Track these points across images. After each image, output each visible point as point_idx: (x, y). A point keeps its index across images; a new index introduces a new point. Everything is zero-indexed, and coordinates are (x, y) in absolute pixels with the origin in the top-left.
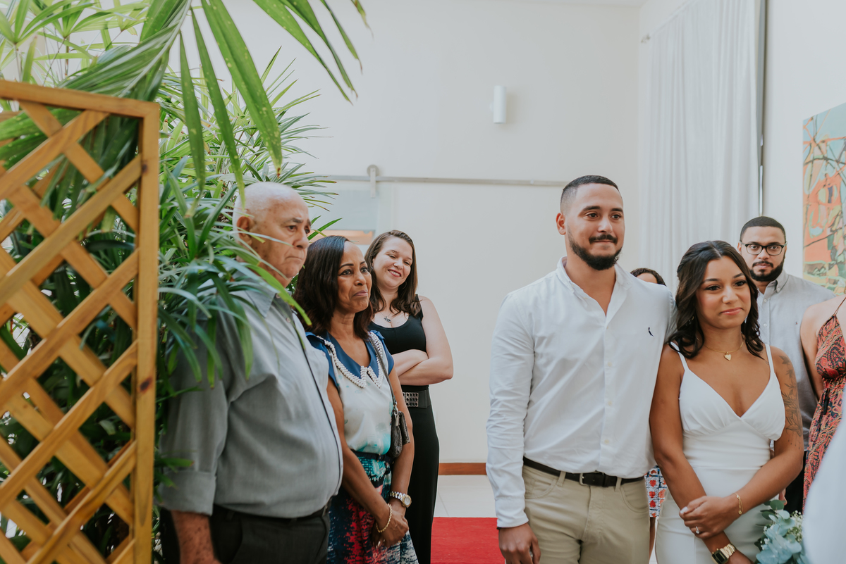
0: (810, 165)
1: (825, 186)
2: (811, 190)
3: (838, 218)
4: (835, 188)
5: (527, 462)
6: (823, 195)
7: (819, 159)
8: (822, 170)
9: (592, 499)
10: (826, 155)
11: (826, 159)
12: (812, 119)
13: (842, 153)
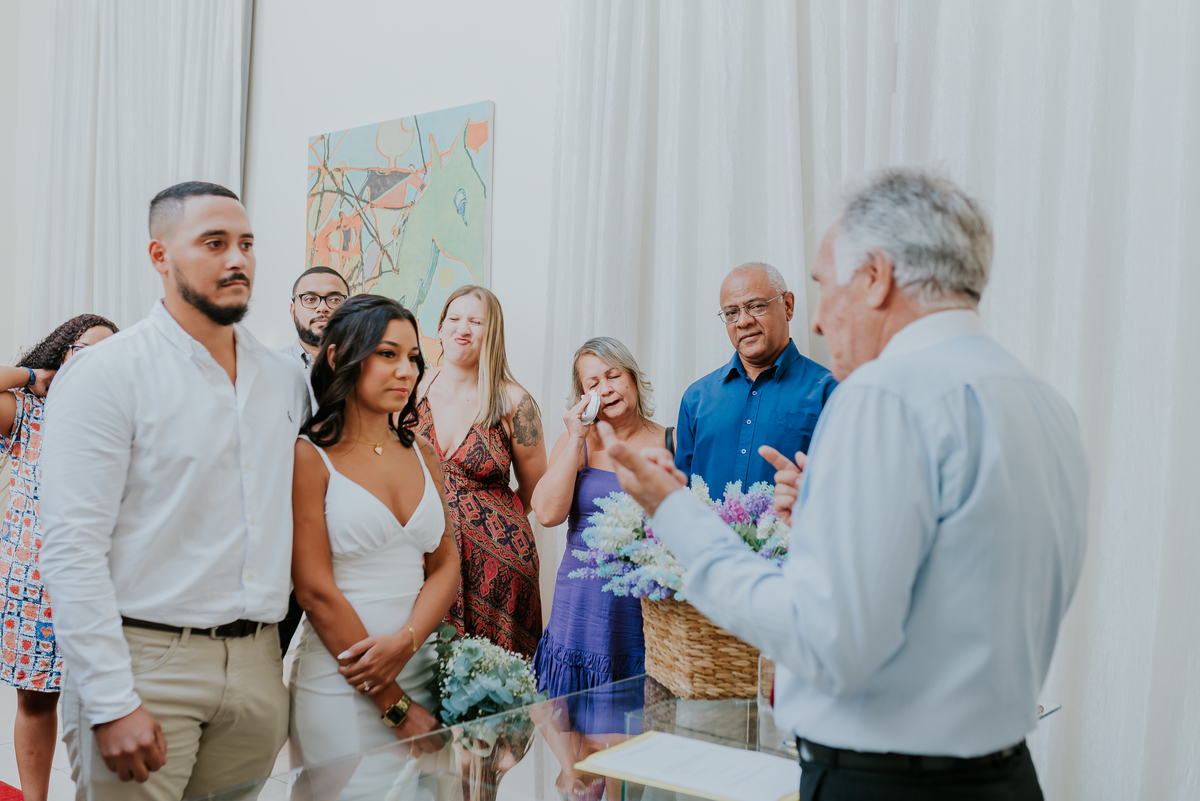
0: (318, 197)
1: (339, 227)
2: (319, 231)
3: (357, 270)
4: (353, 230)
5: (128, 622)
6: (336, 240)
7: (331, 191)
8: (334, 206)
9: (230, 657)
10: (341, 188)
11: (342, 193)
12: (323, 137)
13: (364, 188)
